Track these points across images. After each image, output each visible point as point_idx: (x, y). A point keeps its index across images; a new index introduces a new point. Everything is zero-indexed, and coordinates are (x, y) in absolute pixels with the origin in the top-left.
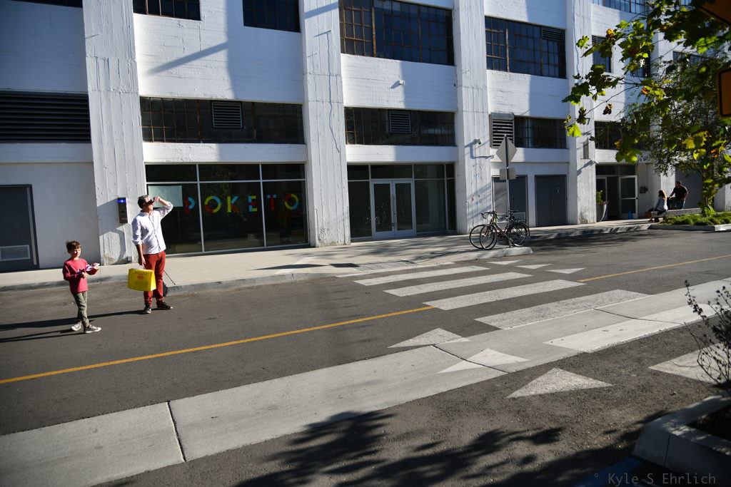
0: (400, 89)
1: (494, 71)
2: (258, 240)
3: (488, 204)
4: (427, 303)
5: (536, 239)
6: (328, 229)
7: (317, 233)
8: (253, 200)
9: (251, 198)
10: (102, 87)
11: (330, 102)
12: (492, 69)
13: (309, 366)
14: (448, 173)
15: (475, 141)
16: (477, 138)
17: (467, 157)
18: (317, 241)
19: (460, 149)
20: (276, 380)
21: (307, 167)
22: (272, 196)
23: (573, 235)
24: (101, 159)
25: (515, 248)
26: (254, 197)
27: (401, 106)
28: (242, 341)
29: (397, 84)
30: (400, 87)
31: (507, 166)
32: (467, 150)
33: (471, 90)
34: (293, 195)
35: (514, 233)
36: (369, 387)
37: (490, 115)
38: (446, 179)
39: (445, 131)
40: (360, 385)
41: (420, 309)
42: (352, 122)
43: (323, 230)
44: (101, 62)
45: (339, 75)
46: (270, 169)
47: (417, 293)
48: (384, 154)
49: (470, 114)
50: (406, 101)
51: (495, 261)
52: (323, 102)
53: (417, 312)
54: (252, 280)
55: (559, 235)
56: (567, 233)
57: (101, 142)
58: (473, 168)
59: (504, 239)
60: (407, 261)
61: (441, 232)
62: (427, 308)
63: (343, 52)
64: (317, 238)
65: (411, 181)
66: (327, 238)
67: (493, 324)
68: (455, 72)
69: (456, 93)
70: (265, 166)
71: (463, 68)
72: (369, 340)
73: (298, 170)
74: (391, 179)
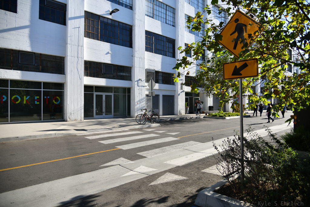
0: (109, 55)
1: (148, 52)
2: (38, 117)
3: (144, 106)
4: (117, 147)
5: (162, 121)
6: (73, 114)
7: (68, 115)
8: (37, 98)
9: (36, 98)
11: (78, 57)
12: (147, 51)
13: (62, 176)
14: (128, 91)
15: (140, 80)
16: (140, 78)
17: (136, 86)
18: (68, 119)
19: (133, 82)
20: (45, 183)
21: (65, 85)
22: (47, 97)
23: (176, 119)
25: (154, 124)
26: (38, 97)
27: (109, 62)
28: (28, 165)
29: (108, 53)
30: (109, 54)
31: (152, 90)
32: (136, 83)
33: (138, 59)
34: (57, 97)
35: (154, 118)
36: (90, 184)
37: (146, 70)
38: (127, 94)
39: (127, 74)
40: (85, 184)
41: (114, 149)
42: (87, 67)
43: (71, 114)
45: (82, 46)
46: (47, 85)
47: (113, 142)
48: (101, 82)
49: (138, 68)
50: (112, 60)
51: (146, 129)
52: (74, 57)
53: (112, 151)
54: (35, 136)
55: (171, 119)
56: (174, 119)
58: (138, 91)
59: (150, 120)
60: (109, 129)
61: (124, 116)
62: (117, 149)
63: (85, 36)
64: (68, 117)
65: (112, 94)
66: (73, 117)
67: (144, 155)
68: (133, 51)
69: (133, 59)
70: (44, 83)
71: (136, 50)
72: (91, 163)
73: (61, 86)
74: (104, 93)
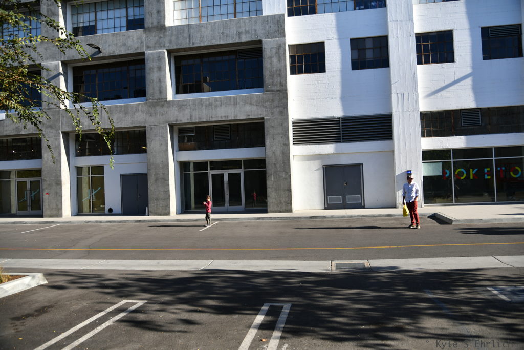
2: (490, 197)
8: (487, 171)
10: (400, 110)
22: (501, 168)
24: (399, 149)
26: (489, 169)
34: (517, 168)
44: (400, 95)
57: (399, 139)
70: (497, 149)
